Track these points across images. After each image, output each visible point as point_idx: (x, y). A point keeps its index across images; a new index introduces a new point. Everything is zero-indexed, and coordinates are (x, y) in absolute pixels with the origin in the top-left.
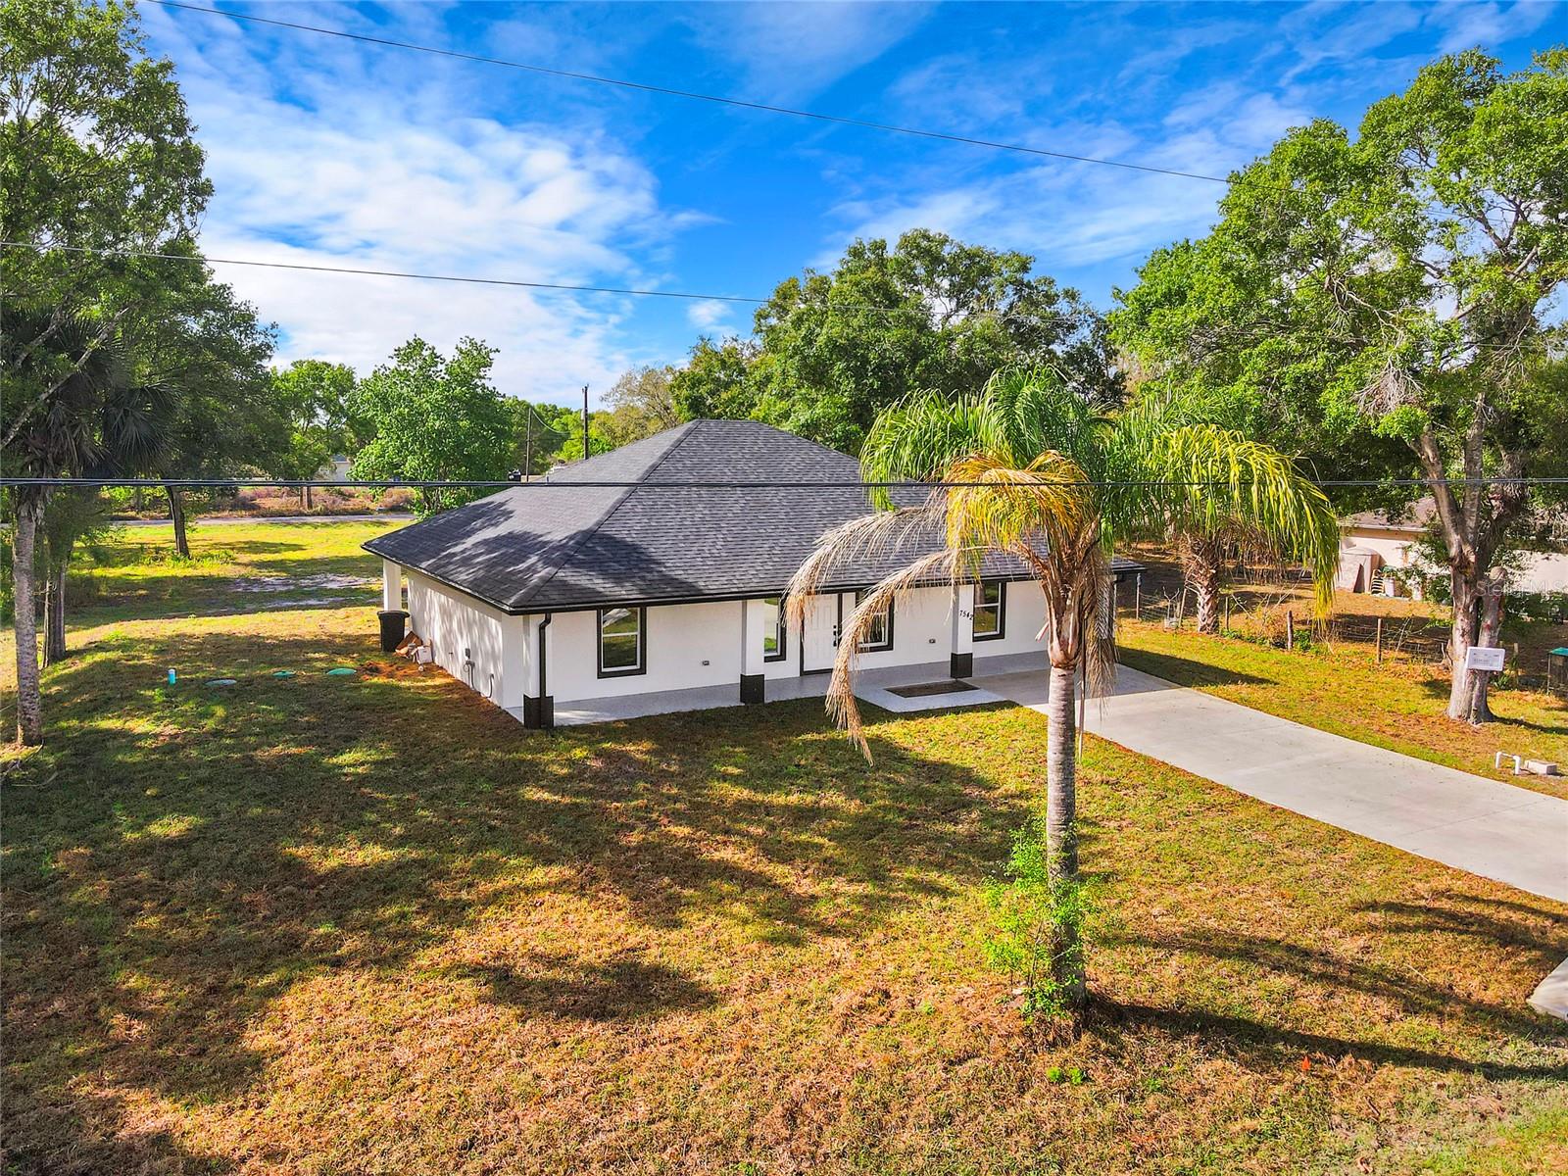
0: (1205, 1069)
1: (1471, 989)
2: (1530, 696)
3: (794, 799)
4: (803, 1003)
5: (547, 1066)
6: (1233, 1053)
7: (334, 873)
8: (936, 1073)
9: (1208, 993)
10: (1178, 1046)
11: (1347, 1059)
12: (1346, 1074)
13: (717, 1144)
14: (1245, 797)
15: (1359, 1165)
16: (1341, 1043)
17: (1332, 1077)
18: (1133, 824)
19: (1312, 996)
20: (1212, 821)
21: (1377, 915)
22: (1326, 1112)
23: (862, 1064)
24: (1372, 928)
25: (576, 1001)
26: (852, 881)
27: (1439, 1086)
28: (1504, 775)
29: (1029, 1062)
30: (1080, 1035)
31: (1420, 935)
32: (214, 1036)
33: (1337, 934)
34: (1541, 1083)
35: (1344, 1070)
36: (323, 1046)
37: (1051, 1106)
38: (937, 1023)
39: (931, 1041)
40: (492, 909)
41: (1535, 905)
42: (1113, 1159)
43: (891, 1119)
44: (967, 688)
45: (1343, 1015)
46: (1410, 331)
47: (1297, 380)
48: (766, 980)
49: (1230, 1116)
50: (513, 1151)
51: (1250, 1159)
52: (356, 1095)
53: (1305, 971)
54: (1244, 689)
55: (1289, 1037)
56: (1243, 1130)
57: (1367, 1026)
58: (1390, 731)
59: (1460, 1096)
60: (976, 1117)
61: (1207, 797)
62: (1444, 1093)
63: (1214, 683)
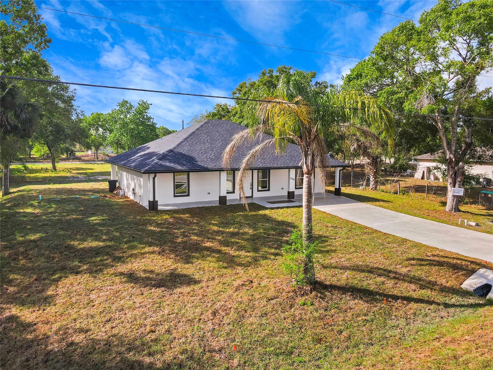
0: (352, 302)
1: (443, 283)
2: (473, 206)
3: (231, 230)
4: (224, 284)
5: (138, 300)
6: (362, 298)
7: (81, 249)
8: (264, 302)
9: (356, 282)
10: (344, 296)
11: (399, 301)
12: (398, 305)
13: (189, 320)
14: (376, 231)
15: (399, 330)
16: (398, 297)
17: (393, 305)
18: (340, 237)
19: (390, 284)
20: (365, 237)
21: (414, 262)
22: (390, 315)
23: (240, 300)
24: (412, 265)
25: (151, 283)
26: (246, 252)
27: (429, 309)
28: (462, 226)
29: (294, 300)
30: (312, 293)
31: (427, 267)
32: (34, 292)
33: (400, 267)
34: (462, 309)
35: (398, 304)
36: (67, 294)
37: (300, 312)
38: (266, 289)
39: (263, 294)
40: (130, 258)
41: (465, 259)
42: (318, 326)
43: (247, 315)
44: (292, 202)
45: (399, 289)
46: (432, 82)
47: (396, 100)
48: (214, 278)
49: (358, 315)
50: (123, 322)
51: (363, 327)
52: (75, 307)
53: (388, 277)
54: (382, 203)
55: (380, 295)
56: (362, 319)
57: (407, 292)
58: (426, 214)
59: (435, 312)
60: (274, 314)
61: (364, 231)
62: (430, 311)
63: (372, 201)
